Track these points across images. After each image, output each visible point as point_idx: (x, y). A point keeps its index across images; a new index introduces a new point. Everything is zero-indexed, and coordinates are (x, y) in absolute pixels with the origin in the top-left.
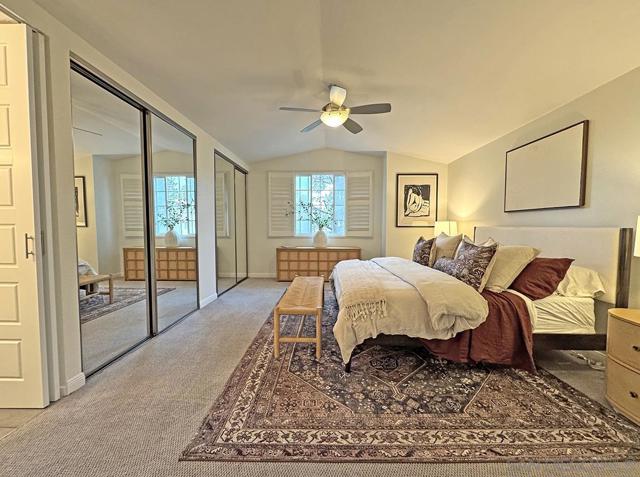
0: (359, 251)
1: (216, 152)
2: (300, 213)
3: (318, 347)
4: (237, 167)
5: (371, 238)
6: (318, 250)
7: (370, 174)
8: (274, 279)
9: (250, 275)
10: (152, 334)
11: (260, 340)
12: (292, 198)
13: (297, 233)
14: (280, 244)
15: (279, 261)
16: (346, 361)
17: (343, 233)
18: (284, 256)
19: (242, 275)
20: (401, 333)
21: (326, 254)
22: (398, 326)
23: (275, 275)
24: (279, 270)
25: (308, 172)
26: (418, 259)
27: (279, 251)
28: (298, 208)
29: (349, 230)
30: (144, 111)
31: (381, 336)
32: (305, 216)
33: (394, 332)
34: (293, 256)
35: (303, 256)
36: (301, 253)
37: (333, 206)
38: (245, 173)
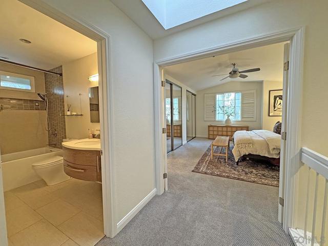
0: (248, 127)
1: (187, 91)
2: (218, 110)
3: (227, 158)
4: (193, 94)
5: (255, 121)
6: (227, 127)
7: (255, 91)
8: (206, 138)
9: (197, 136)
10: (172, 150)
11: (205, 155)
12: (215, 105)
13: (217, 119)
14: (209, 124)
15: (209, 131)
16: (237, 161)
17: (240, 119)
18: (211, 129)
19: (194, 136)
20: (257, 154)
21: (230, 128)
22: (256, 152)
23: (207, 136)
24: (209, 134)
25: (222, 93)
26: (275, 131)
27: (209, 126)
28: (217, 108)
29: (242, 117)
30: (171, 84)
31: (250, 155)
32: (221, 112)
33: (255, 153)
34: (215, 129)
35: (220, 129)
36: (219, 128)
37: (235, 107)
38: (195, 95)
